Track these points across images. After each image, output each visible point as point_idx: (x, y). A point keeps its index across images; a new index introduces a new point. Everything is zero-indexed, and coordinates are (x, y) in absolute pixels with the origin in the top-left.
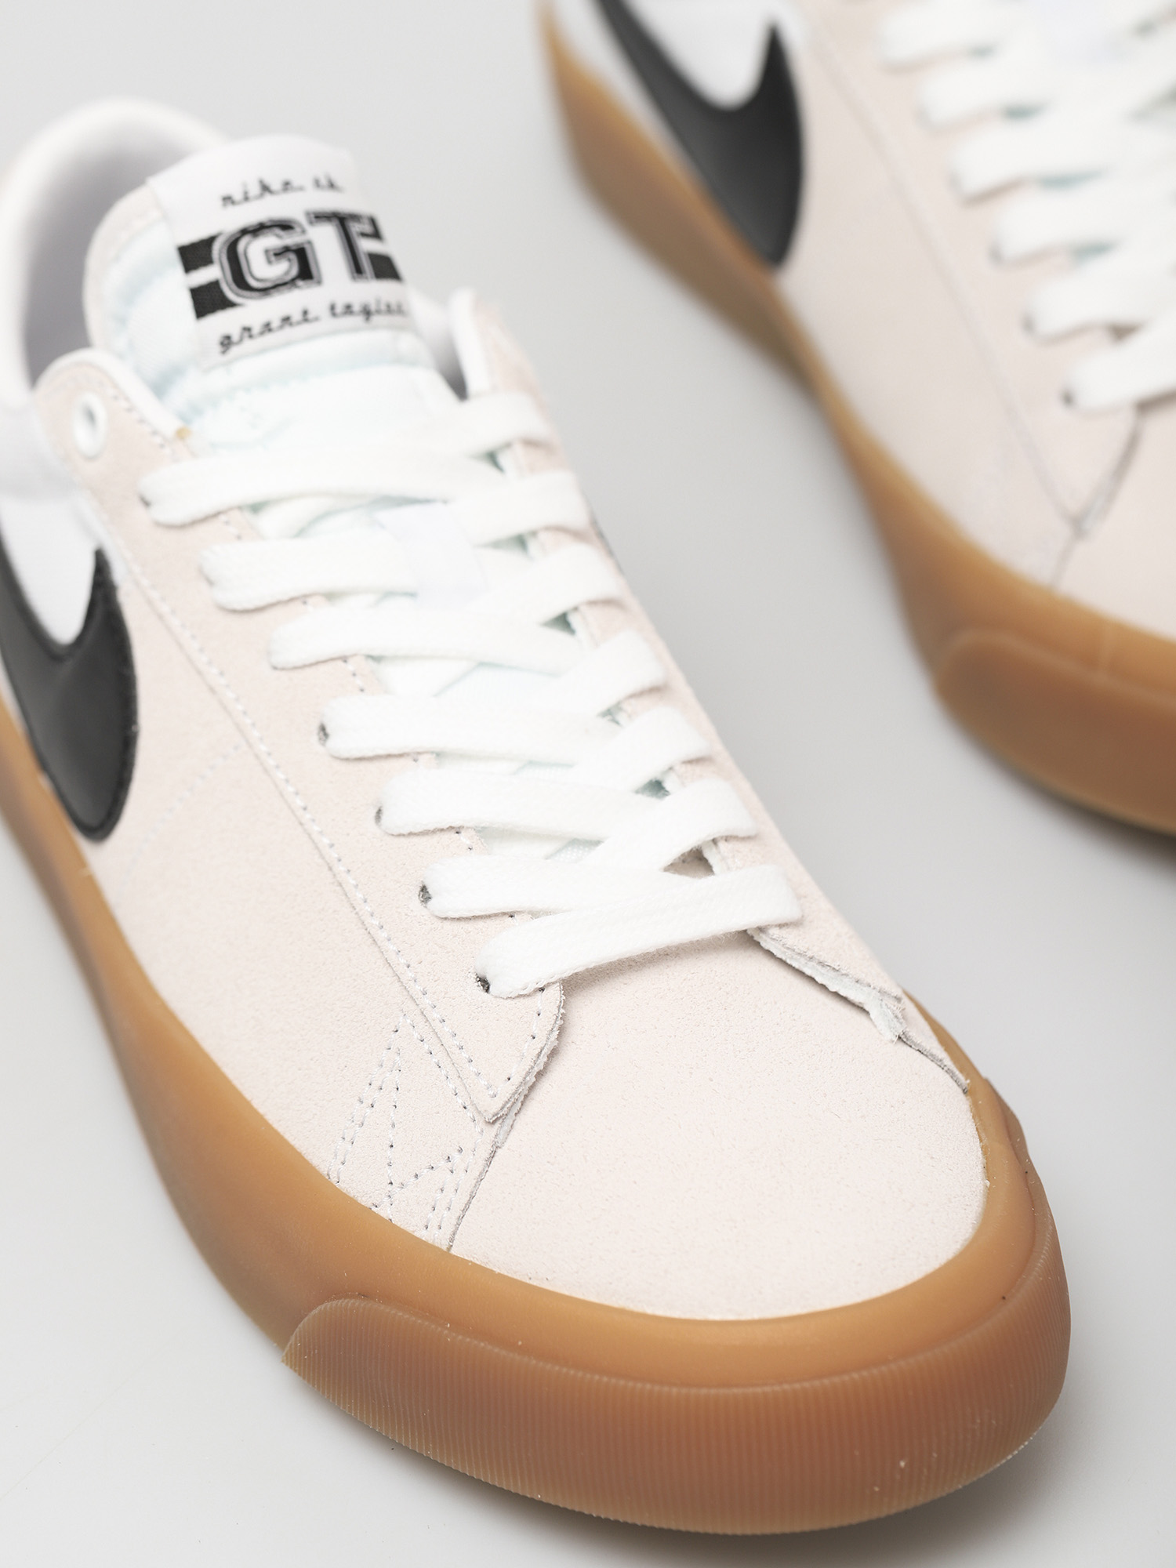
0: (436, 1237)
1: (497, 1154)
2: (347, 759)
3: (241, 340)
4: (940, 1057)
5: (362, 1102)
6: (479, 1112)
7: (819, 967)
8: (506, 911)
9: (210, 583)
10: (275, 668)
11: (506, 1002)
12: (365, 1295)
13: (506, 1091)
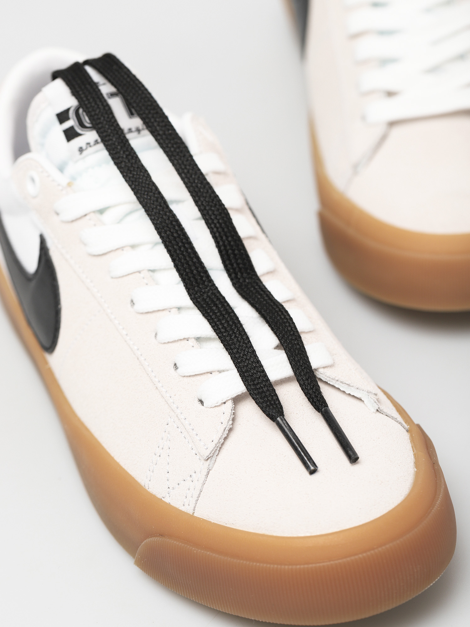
0: (188, 509)
1: (210, 473)
2: (142, 313)
3: (86, 149)
4: (396, 418)
5: (156, 455)
6: (201, 456)
7: (341, 384)
8: (208, 371)
9: (85, 245)
10: (112, 278)
11: (210, 409)
12: (161, 535)
13: (211, 446)
